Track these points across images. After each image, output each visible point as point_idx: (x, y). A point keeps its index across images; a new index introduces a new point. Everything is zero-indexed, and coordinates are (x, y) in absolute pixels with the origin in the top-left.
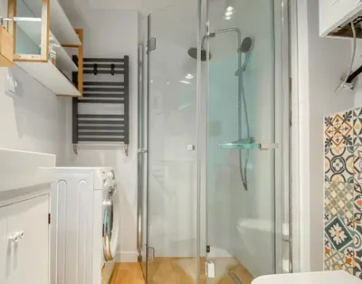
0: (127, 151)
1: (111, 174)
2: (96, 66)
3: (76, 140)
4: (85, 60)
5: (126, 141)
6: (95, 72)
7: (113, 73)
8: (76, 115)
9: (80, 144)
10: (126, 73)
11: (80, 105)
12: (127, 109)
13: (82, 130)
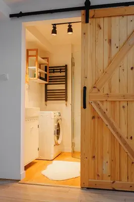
0: (66, 105)
1: (58, 114)
2: (54, 70)
3: (46, 100)
4: (49, 67)
5: (66, 100)
6: (54, 72)
7: (60, 72)
8: (46, 90)
9: (48, 102)
10: (66, 71)
11: (48, 86)
12: (66, 87)
13: (49, 96)
